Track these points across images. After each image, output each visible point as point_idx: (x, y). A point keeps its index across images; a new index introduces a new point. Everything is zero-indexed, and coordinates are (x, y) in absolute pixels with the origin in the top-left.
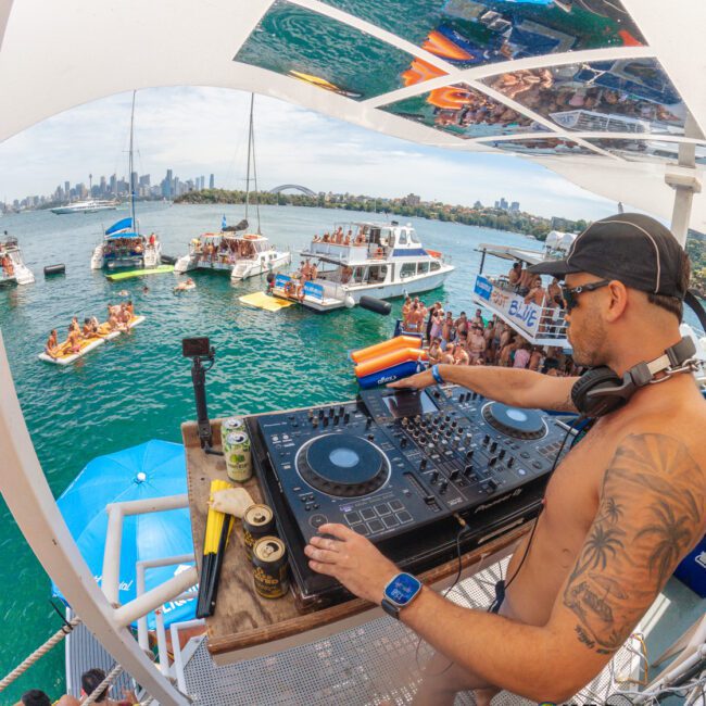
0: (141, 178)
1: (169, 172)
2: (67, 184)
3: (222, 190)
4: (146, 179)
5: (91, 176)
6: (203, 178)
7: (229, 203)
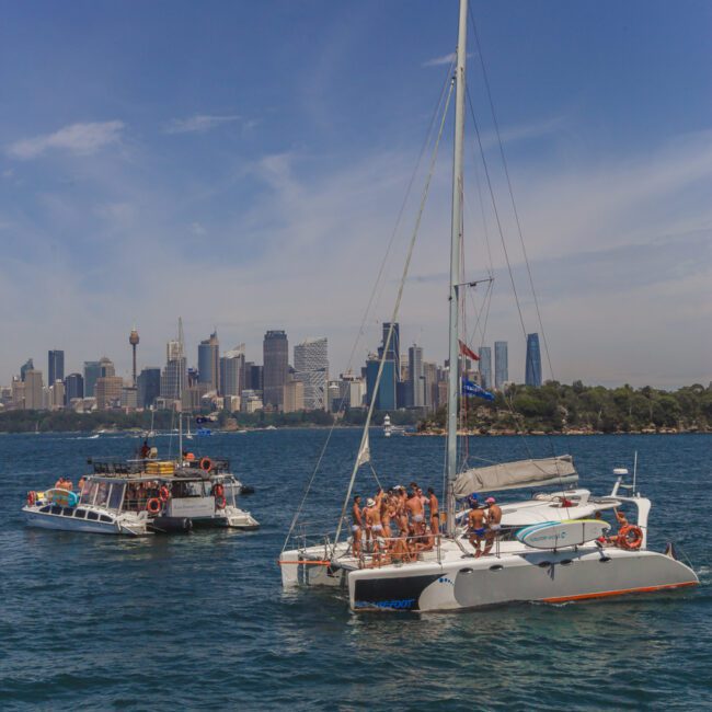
0: (300, 349)
1: (392, 332)
2: (56, 358)
3: (578, 388)
4: (315, 353)
5: (134, 341)
6: (501, 350)
7: (608, 429)
